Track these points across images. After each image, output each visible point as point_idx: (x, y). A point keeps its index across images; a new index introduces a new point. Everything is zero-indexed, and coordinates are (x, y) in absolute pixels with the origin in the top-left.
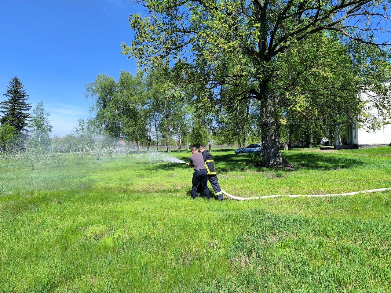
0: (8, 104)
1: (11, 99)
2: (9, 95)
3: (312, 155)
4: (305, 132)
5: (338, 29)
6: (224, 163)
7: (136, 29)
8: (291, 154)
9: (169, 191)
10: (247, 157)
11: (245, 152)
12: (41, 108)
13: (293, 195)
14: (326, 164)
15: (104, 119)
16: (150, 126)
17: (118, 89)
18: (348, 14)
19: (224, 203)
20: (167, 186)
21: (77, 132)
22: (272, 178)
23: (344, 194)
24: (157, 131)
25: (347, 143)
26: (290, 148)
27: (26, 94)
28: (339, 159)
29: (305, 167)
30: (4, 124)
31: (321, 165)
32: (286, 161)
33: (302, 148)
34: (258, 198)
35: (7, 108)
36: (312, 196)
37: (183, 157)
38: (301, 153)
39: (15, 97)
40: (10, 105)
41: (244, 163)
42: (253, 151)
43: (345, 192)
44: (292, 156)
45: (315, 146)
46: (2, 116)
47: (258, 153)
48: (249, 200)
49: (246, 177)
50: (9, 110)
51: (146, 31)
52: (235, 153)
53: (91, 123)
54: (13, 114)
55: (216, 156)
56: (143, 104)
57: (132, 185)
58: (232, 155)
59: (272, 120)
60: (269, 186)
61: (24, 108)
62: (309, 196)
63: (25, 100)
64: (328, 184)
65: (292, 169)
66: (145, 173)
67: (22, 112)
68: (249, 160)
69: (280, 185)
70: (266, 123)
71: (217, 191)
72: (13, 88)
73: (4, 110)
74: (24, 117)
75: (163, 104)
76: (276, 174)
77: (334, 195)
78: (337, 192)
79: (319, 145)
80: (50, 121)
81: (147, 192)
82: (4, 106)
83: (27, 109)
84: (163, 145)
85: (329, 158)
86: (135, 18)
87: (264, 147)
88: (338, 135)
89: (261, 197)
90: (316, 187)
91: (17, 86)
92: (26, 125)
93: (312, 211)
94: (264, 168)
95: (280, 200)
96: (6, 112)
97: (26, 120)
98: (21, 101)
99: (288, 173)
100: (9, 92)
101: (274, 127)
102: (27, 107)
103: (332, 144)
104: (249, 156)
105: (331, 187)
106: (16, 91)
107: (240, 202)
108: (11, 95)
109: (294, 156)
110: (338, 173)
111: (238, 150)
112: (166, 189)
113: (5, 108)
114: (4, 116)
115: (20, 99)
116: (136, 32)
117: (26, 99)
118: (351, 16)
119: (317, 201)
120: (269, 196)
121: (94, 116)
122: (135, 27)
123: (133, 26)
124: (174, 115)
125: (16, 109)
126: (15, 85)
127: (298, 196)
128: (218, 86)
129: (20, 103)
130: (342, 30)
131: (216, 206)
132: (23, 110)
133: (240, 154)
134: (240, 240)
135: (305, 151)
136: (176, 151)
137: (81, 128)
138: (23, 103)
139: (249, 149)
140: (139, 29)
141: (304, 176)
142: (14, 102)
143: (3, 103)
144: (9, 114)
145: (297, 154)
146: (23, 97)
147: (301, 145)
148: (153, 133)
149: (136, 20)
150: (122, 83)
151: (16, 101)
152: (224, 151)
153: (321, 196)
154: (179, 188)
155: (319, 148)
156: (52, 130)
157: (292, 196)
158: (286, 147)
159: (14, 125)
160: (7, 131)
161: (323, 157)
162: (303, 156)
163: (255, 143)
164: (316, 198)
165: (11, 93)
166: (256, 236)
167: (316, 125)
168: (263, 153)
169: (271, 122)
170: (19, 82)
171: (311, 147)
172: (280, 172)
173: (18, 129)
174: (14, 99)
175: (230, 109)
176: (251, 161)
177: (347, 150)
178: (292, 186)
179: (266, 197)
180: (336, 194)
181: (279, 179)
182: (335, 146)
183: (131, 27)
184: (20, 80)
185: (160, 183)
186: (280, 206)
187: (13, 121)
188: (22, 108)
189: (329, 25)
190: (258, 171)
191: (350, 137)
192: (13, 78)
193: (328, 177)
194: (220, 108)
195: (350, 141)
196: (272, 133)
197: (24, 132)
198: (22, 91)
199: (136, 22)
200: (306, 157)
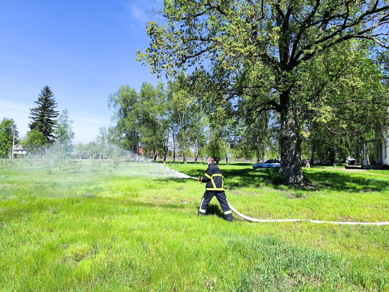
0: (38, 111)
1: (41, 106)
2: (40, 102)
3: (337, 174)
4: (329, 149)
5: (369, 37)
6: (239, 177)
7: (152, 36)
8: (313, 172)
9: (175, 207)
10: (265, 172)
11: (264, 167)
12: (66, 115)
13: (316, 220)
14: (354, 185)
15: (124, 128)
16: (168, 136)
17: (138, 100)
18: (380, 22)
19: (233, 224)
20: (174, 200)
21: (98, 140)
22: (291, 198)
23: (379, 224)
24: (174, 141)
25: (376, 163)
26: (312, 165)
27: (55, 103)
28: (369, 180)
29: (329, 188)
30: (33, 130)
31: (348, 186)
32: (308, 179)
33: (325, 166)
34: (273, 221)
35: (37, 115)
36: (339, 223)
37: (198, 169)
38: (325, 172)
39: (45, 104)
40: (40, 112)
41: (261, 179)
42: (272, 167)
43: (380, 220)
44: (314, 174)
45: (340, 164)
46: (32, 122)
47: (277, 168)
48: (263, 223)
49: (262, 195)
50: (39, 116)
51: (162, 38)
52: (252, 168)
53: (111, 131)
54: (42, 120)
55: (231, 170)
56: (163, 114)
57: (137, 196)
58: (249, 170)
59: (293, 134)
60: (288, 207)
61: (52, 115)
62: (335, 223)
63: (53, 108)
64: (359, 210)
65: (315, 188)
66: (154, 183)
67: (51, 119)
68: (267, 175)
69: (300, 207)
70: (286, 137)
71: (226, 210)
72: (44, 97)
73: (34, 116)
74: (52, 123)
75: (181, 115)
76: (296, 194)
77: (366, 223)
78: (370, 220)
79: (344, 164)
80: (73, 128)
81: (151, 205)
82: (34, 112)
83: (55, 117)
84: (180, 156)
85: (356, 178)
86: (152, 25)
87: (283, 162)
88: (366, 154)
89: (277, 221)
90: (344, 212)
91: (47, 95)
92: (53, 131)
93: (340, 243)
94: (283, 186)
95: (299, 226)
96: (36, 118)
97: (54, 127)
98: (50, 109)
99: (310, 192)
100: (40, 100)
101: (295, 142)
102: (55, 114)
103: (358, 163)
104: (267, 171)
105: (362, 213)
106: (46, 99)
107: (252, 224)
108: (41, 103)
109: (316, 174)
110: (369, 197)
111: (256, 164)
112: (173, 204)
113: (35, 114)
114: (34, 121)
115: (49, 107)
116: (152, 39)
117: (55, 107)
118: (383, 25)
119: (345, 230)
120: (287, 220)
121: (115, 125)
122: (151, 34)
123: (149, 33)
124: (192, 126)
125: (45, 116)
126: (46, 94)
127: (322, 222)
128: (235, 97)
129: (49, 110)
130: (374, 38)
131: (223, 229)
132: (51, 117)
133: (258, 169)
134: (244, 282)
135: (329, 170)
136: (192, 163)
137: (102, 136)
138: (52, 111)
139: (268, 164)
140: (155, 36)
141: (328, 197)
142: (44, 109)
143: (33, 110)
144: (38, 120)
145: (320, 172)
146: (53, 105)
147: (324, 163)
148: (171, 143)
149: (152, 27)
150: (143, 94)
151: (45, 108)
152: (242, 165)
153: (349, 223)
154: (185, 203)
155: (344, 167)
156: (74, 136)
157: (315, 222)
158: (308, 164)
159: (42, 131)
160: (36, 136)
161: (349, 177)
162: (327, 175)
163: (275, 158)
164: (345, 226)
165: (42, 101)
166: (266, 277)
167: (342, 142)
168: (282, 170)
169: (292, 136)
170: (50, 90)
171: (335, 166)
172: (300, 192)
173: (46, 135)
174: (44, 107)
175: (249, 122)
176: (269, 178)
177: (377, 170)
178: (314, 209)
179: (283, 220)
180: (369, 223)
181: (299, 200)
182: (362, 165)
183: (148, 34)
184: (51, 89)
185: (166, 195)
186: (299, 234)
187: (42, 127)
188: (50, 115)
189: (358, 34)
190: (276, 188)
191: (379, 157)
192: (45, 87)
193: (358, 201)
194: (238, 119)
195: (379, 161)
196: (293, 147)
197: (51, 138)
198: (52, 99)
199: (152, 29)
200: (331, 176)
